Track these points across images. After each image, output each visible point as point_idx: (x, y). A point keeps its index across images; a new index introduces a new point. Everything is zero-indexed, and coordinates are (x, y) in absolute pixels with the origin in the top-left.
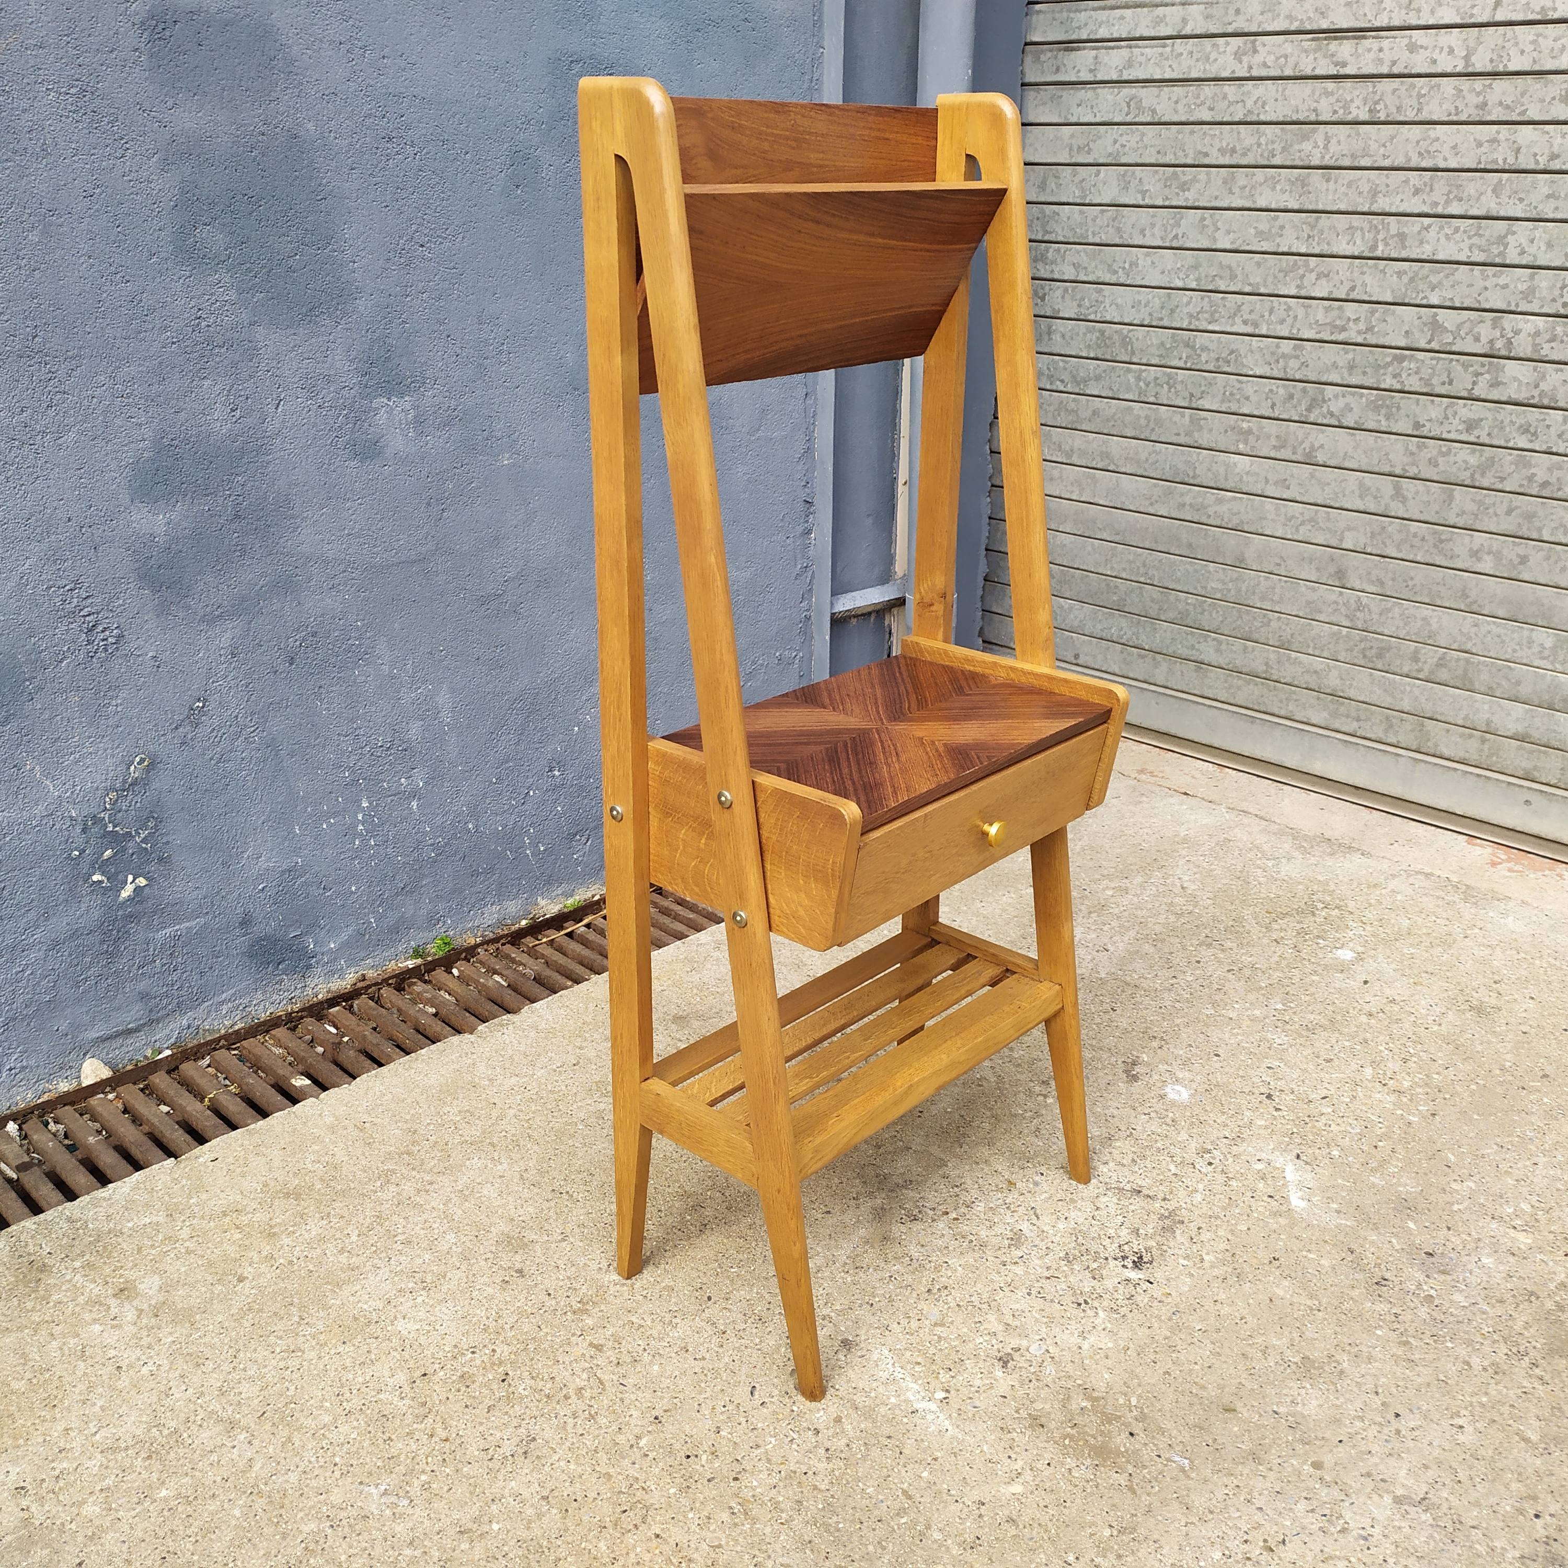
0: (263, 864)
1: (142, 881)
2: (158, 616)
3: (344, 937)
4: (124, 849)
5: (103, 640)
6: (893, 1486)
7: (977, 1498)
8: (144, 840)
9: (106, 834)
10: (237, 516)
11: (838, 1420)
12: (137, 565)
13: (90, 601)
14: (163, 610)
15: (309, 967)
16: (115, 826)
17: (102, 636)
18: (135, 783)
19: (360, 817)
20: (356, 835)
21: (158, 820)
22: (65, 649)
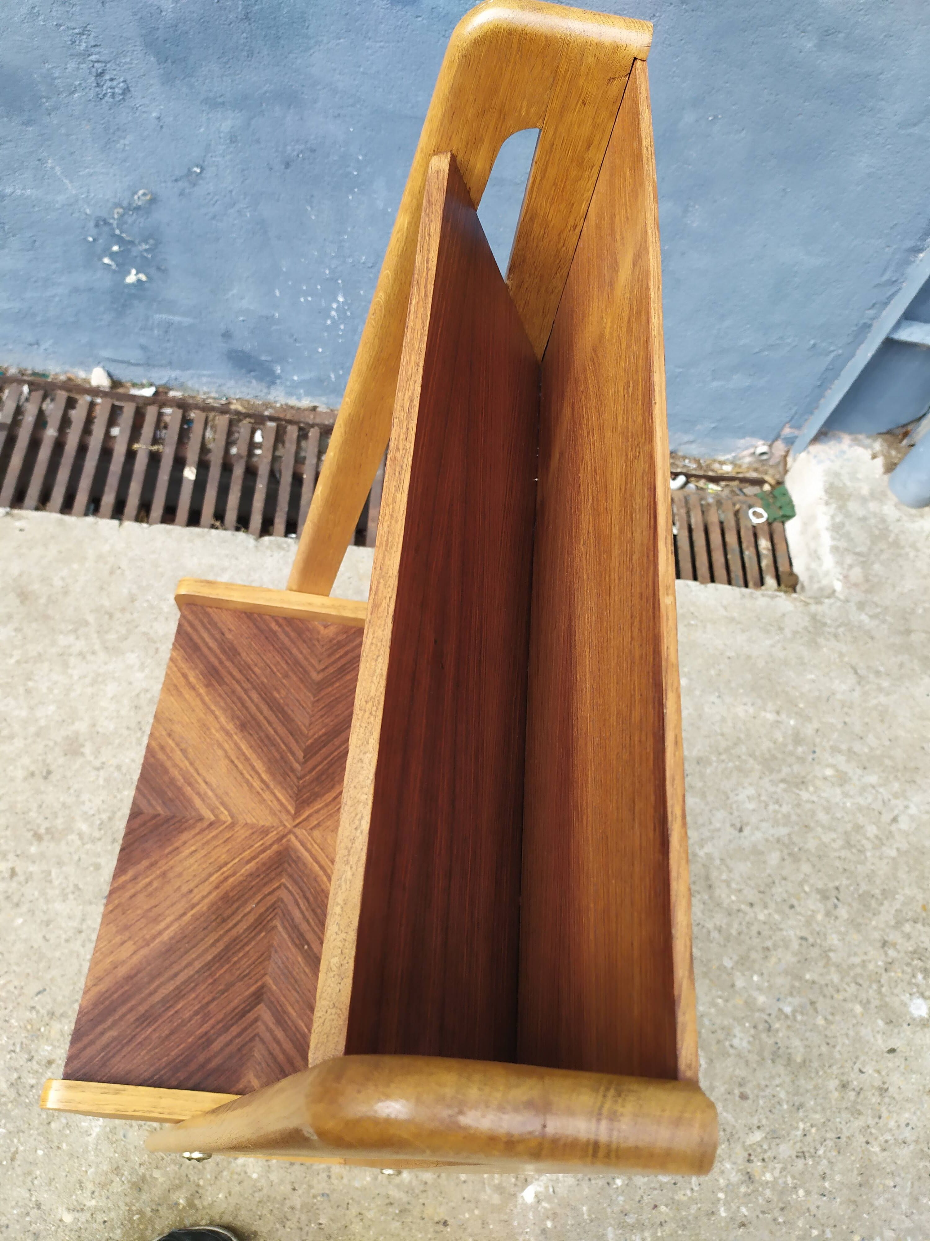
0: (244, 304)
1: (143, 277)
2: (163, 84)
3: (307, 376)
4: (129, 251)
5: (111, 88)
6: (15, 1141)
7: (41, 1200)
8: (146, 250)
9: (114, 235)
10: (247, 17)
11: (50, 1063)
12: (144, 32)
13: (97, 50)
14: (168, 80)
15: (274, 383)
16: (122, 232)
17: (109, 84)
18: (138, 208)
19: (335, 306)
20: (329, 316)
21: (158, 243)
22: (77, 83)
